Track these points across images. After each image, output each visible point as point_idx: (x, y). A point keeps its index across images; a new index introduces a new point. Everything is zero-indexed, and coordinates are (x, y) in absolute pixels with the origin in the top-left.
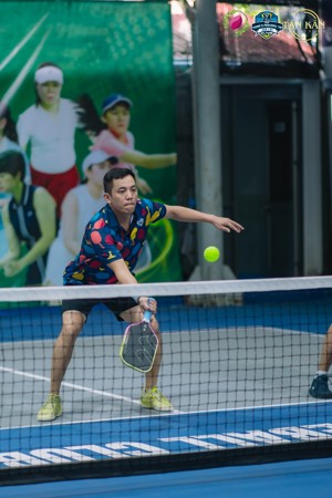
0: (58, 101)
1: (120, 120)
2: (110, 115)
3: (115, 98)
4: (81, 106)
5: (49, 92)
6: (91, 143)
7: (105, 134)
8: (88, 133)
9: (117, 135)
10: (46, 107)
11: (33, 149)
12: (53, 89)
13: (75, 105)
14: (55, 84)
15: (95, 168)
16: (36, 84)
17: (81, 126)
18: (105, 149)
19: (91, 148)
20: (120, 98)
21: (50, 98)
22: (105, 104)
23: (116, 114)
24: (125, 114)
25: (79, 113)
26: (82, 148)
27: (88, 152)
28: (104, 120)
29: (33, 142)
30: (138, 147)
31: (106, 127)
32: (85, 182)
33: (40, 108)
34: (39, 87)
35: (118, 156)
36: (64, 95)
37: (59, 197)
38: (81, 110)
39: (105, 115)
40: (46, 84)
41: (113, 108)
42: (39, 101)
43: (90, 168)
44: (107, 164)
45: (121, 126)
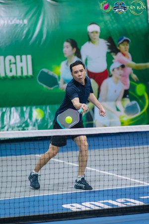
0: (98, 40)
1: (125, 48)
2: (121, 46)
3: (122, 38)
4: (109, 42)
5: (94, 36)
6: (113, 59)
7: (119, 54)
8: (112, 54)
9: (124, 55)
10: (93, 42)
11: (88, 62)
12: (96, 34)
13: (106, 41)
14: (97, 32)
15: (115, 70)
16: (88, 32)
17: (109, 51)
18: (119, 61)
19: (113, 61)
20: (125, 38)
21: (95, 39)
22: (119, 41)
23: (124, 45)
24: (127, 45)
25: (108, 45)
26: (110, 61)
27: (112, 63)
28: (118, 48)
29: (88, 59)
30: (133, 60)
31: (119, 51)
32: (111, 76)
33: (91, 43)
34: (90, 34)
35: (125, 64)
36: (101, 37)
37: (100, 83)
38: (109, 44)
39: (119, 46)
40: (92, 32)
41: (122, 43)
42: (90, 40)
43: (113, 70)
44: (120, 68)
45: (126, 50)
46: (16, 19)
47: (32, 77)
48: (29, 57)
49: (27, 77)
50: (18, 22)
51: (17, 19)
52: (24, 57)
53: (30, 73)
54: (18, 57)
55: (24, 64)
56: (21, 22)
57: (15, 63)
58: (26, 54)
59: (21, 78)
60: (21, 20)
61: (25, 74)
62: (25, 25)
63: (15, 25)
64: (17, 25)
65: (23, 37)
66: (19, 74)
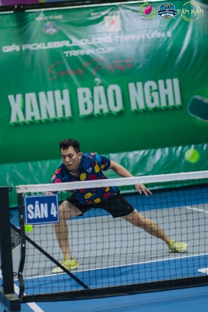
46: (156, 31)
47: (181, 107)
48: (176, 81)
49: (174, 108)
50: (159, 35)
51: (158, 32)
52: (169, 81)
53: (178, 102)
54: (161, 82)
55: (169, 91)
56: (163, 36)
57: (158, 91)
58: (172, 78)
59: (167, 109)
60: (164, 33)
61: (171, 103)
62: (168, 38)
63: (155, 39)
64: (158, 39)
65: (167, 55)
66: (164, 104)
